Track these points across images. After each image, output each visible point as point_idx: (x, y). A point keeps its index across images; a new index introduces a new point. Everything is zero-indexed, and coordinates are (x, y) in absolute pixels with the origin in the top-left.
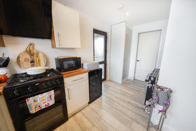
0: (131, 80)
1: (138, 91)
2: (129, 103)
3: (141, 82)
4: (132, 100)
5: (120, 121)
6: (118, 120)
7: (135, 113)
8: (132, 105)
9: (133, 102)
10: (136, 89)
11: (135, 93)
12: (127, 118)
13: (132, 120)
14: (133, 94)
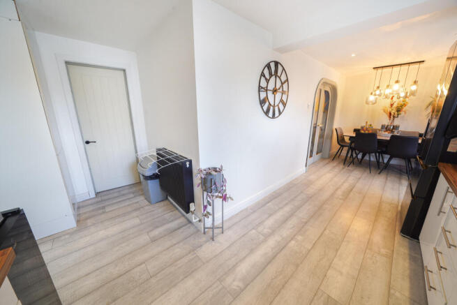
0: (90, 202)
1: (136, 210)
2: (154, 240)
3: (118, 190)
4: (151, 231)
5: (186, 277)
6: (183, 279)
7: (181, 241)
8: (161, 237)
9: (156, 232)
10: (129, 209)
11: (137, 217)
12: (186, 261)
13: (192, 253)
14: (137, 221)
